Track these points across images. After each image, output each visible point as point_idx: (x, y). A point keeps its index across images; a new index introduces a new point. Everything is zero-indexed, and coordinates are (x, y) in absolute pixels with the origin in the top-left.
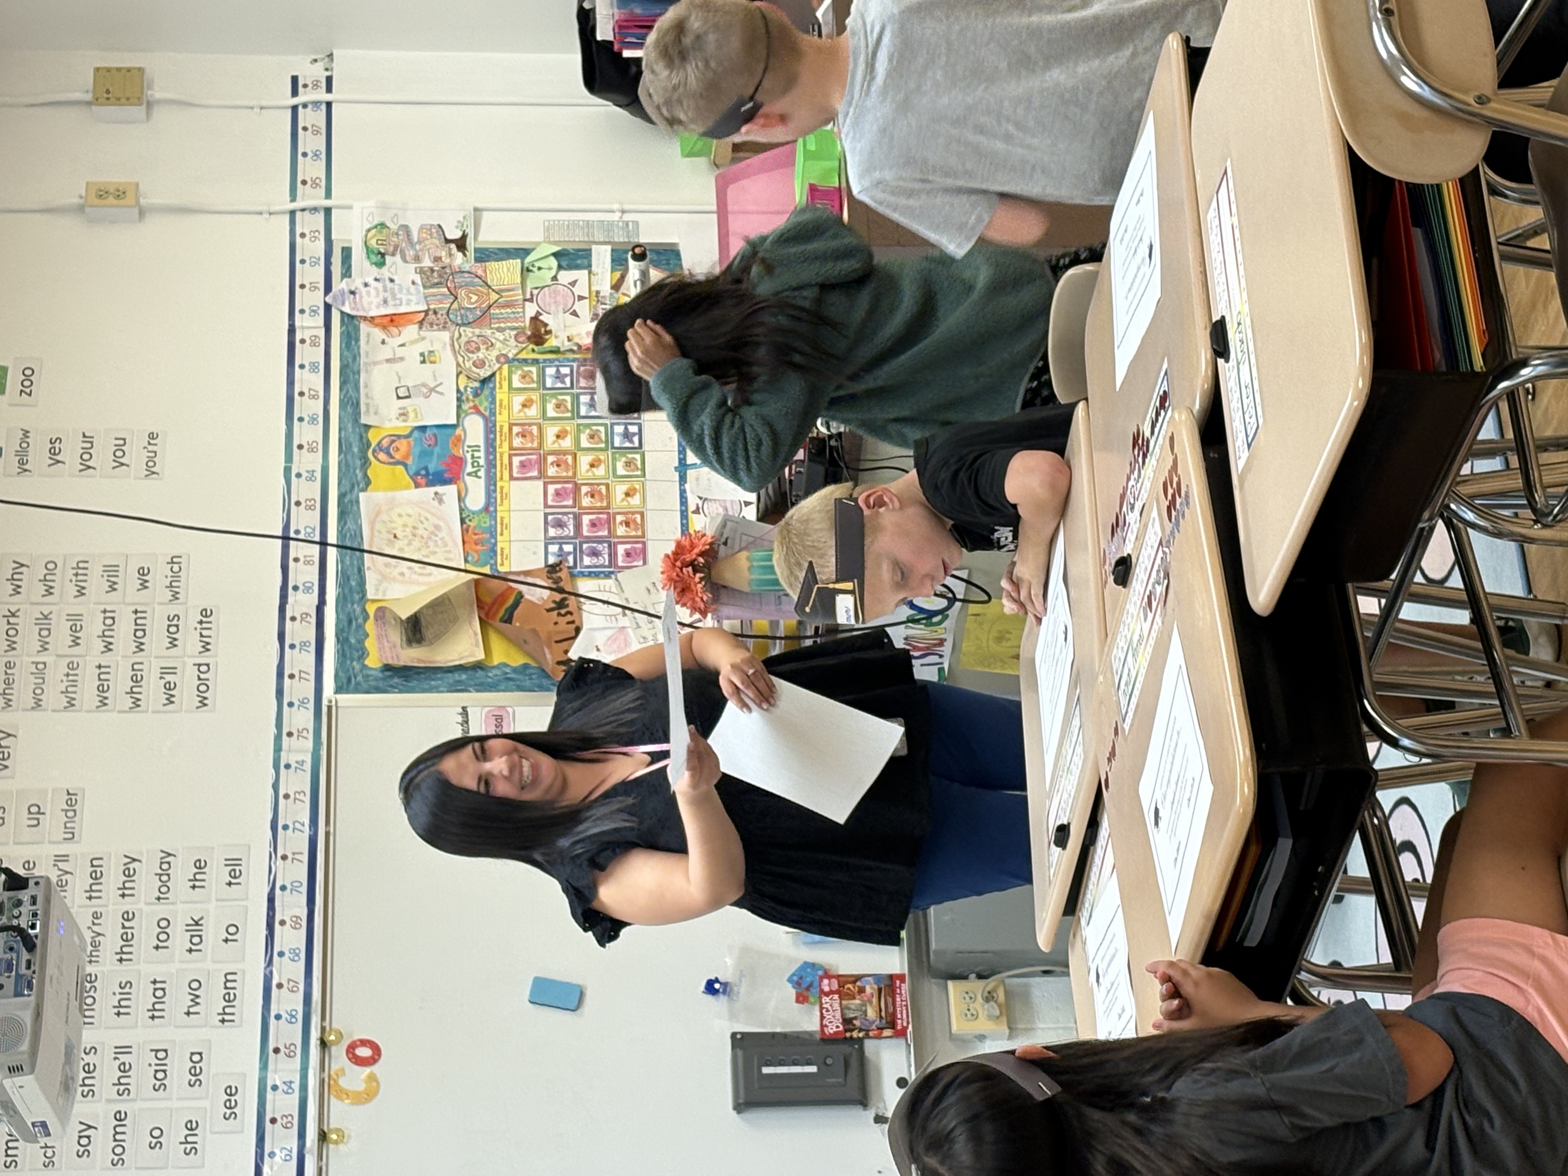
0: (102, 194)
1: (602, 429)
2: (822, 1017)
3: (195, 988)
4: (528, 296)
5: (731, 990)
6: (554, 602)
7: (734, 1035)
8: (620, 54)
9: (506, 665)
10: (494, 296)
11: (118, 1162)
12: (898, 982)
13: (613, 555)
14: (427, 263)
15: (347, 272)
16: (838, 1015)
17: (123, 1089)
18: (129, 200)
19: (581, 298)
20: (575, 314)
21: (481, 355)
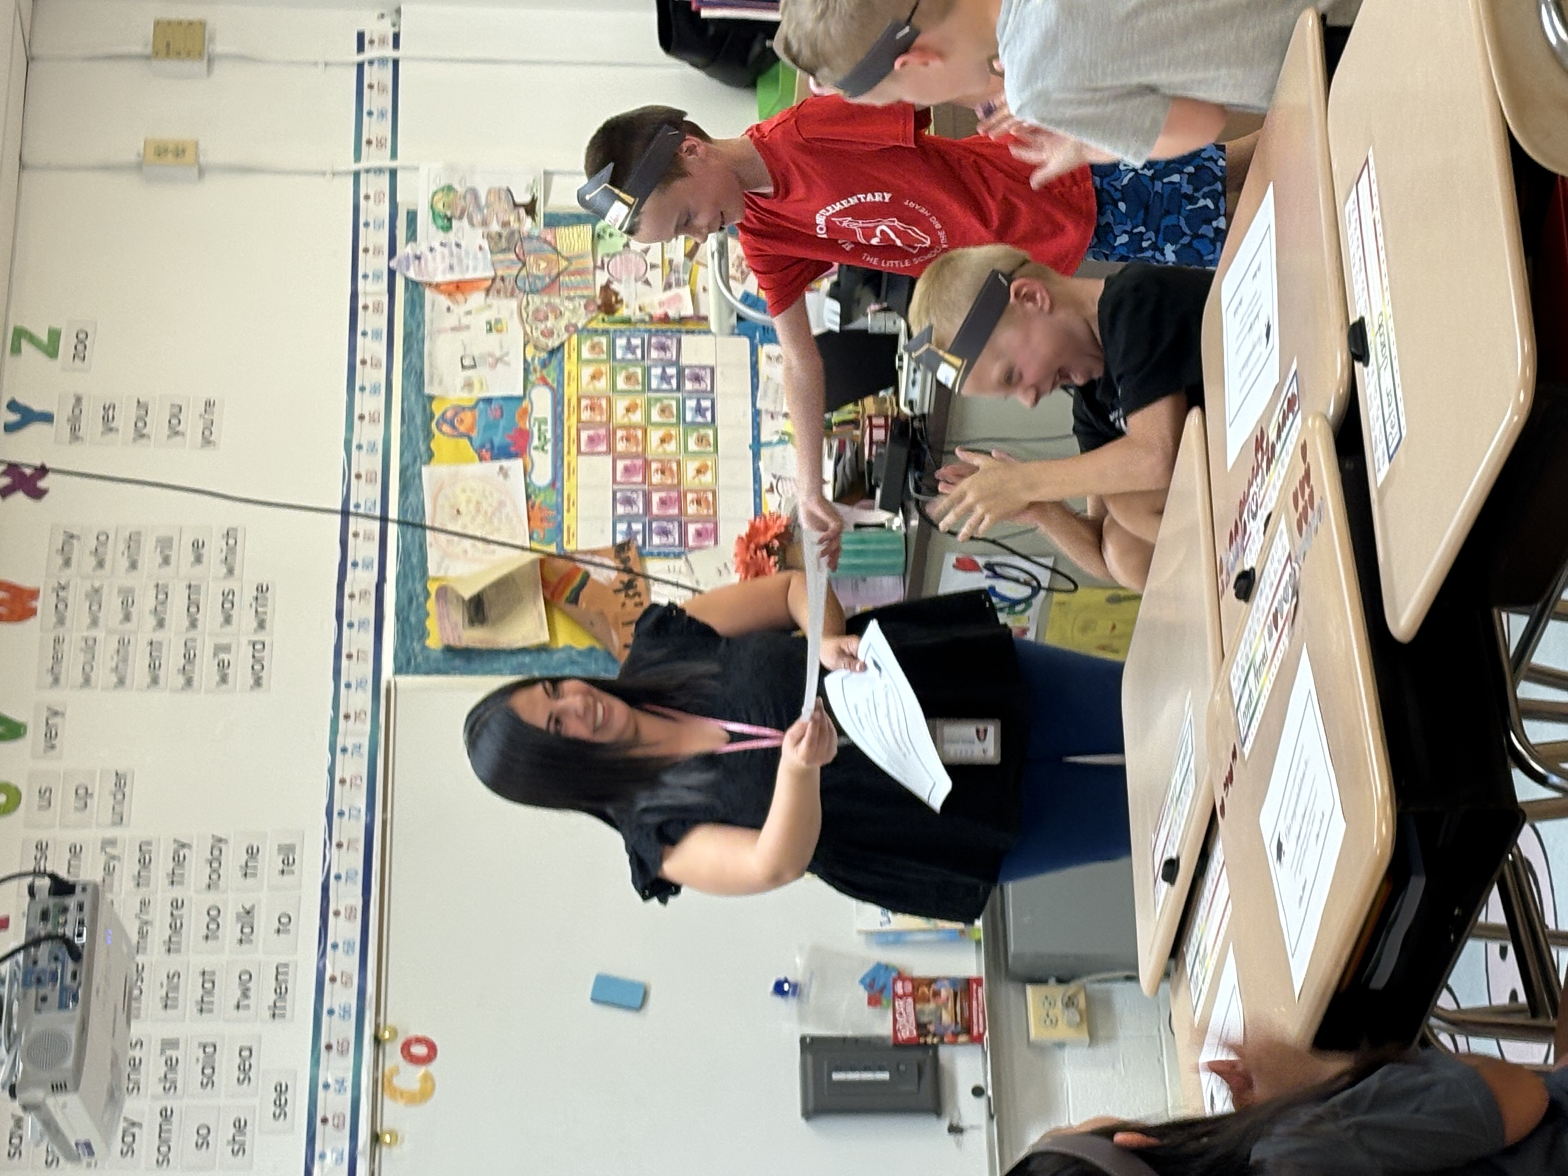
0: (161, 151)
1: (674, 403)
2: (895, 1021)
3: (245, 981)
4: (599, 263)
5: (801, 991)
6: (622, 582)
7: (803, 1040)
8: (698, 13)
9: (571, 648)
10: (564, 264)
11: (163, 1160)
12: (975, 987)
13: (683, 534)
14: (495, 227)
15: (412, 236)
16: (912, 1019)
17: (169, 1085)
18: (189, 157)
19: (653, 266)
20: (647, 282)
21: (549, 324)
